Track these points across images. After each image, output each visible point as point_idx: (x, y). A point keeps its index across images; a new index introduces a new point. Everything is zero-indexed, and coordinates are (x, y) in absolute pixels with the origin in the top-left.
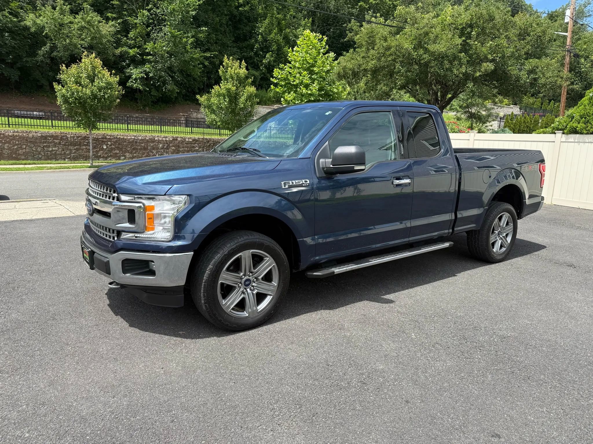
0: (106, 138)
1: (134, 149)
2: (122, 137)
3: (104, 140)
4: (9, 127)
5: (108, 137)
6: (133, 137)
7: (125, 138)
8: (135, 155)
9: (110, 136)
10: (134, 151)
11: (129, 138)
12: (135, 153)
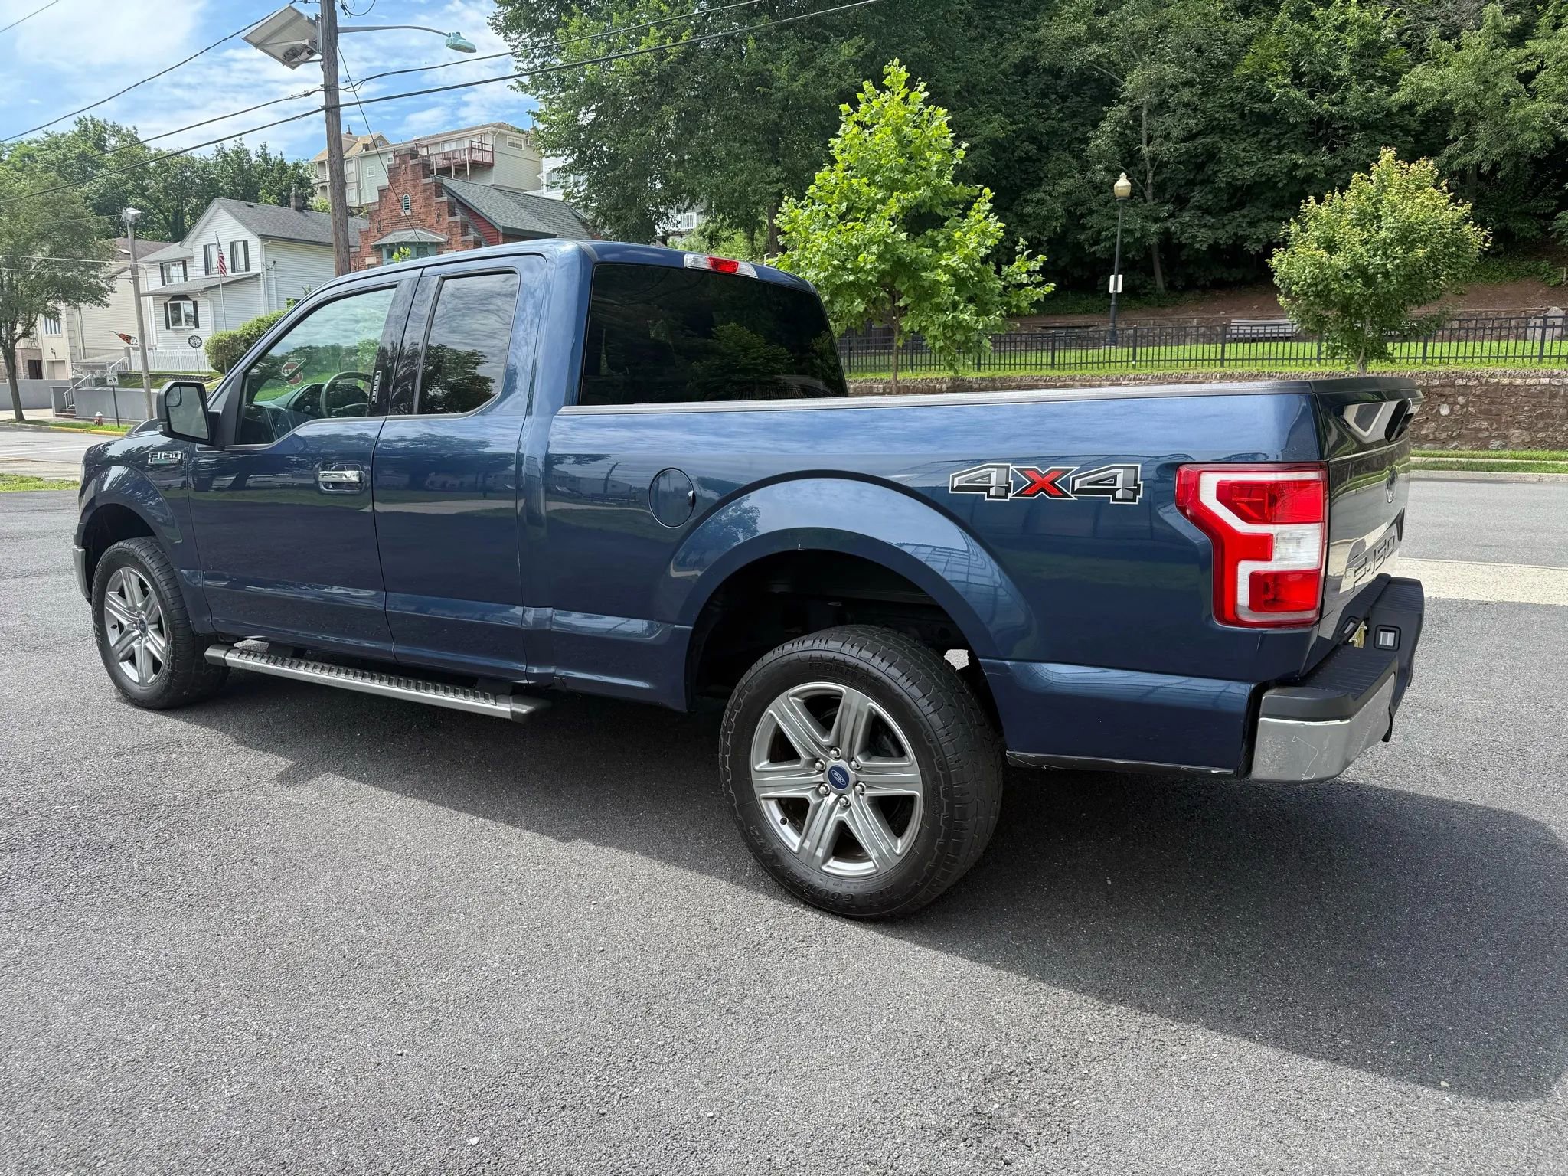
0: (1453, 386)
1: (1541, 417)
2: (1506, 381)
3: (1447, 391)
4: (1222, 365)
5: (1460, 382)
6: (1546, 381)
7: (1518, 382)
8: (1541, 435)
9: (1469, 378)
10: (1541, 425)
11: (1529, 382)
12: (1545, 429)
